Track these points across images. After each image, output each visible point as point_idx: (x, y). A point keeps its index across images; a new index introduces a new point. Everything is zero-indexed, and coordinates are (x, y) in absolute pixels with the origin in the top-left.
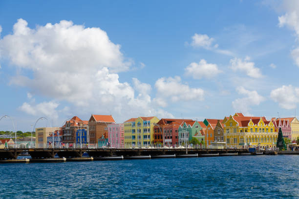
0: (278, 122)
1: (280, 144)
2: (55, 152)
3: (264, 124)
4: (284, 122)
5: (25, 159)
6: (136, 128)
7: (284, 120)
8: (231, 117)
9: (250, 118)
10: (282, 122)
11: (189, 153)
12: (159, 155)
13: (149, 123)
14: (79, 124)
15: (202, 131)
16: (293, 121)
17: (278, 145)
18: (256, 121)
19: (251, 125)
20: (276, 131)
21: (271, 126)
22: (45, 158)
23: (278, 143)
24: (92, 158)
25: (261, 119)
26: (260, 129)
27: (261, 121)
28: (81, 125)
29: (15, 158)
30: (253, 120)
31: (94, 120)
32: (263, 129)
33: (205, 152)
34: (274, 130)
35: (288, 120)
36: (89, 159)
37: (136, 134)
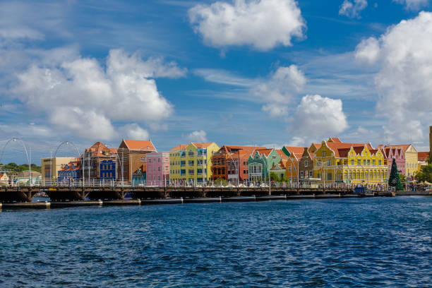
0: (388, 151)
1: (394, 181)
2: (86, 192)
3: (370, 154)
4: (396, 152)
5: (44, 202)
6: (187, 159)
7: (397, 148)
8: (324, 143)
9: (351, 145)
10: (394, 150)
11: (273, 193)
12: (232, 196)
13: (205, 152)
14: (103, 153)
15: (281, 162)
16: (409, 150)
17: (391, 183)
18: (359, 149)
19: (352, 154)
20: (385, 163)
21: (379, 156)
22: (71, 200)
23: (390, 181)
24: (140, 201)
25: (366, 146)
26: (365, 160)
27: (366, 149)
28: (107, 154)
29: (28, 201)
30: (355, 148)
31: (126, 147)
32: (369, 161)
33: (294, 193)
34: (383, 162)
35: (402, 148)
36: (135, 201)
37: (187, 167)
